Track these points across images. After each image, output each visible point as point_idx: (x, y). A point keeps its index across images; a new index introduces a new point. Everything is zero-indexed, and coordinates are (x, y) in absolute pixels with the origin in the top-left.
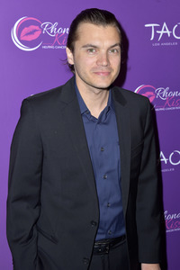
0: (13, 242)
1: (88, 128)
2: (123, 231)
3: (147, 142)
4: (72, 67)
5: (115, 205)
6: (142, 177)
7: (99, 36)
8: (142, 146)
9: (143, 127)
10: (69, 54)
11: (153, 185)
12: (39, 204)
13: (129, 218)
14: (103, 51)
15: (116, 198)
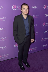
0: (14, 36)
1: (24, 20)
2: (29, 35)
3: (32, 22)
4: (21, 12)
5: (28, 31)
6: (32, 27)
7: (25, 7)
8: (32, 23)
9: (32, 20)
10: (21, 10)
11: (33, 29)
12: (17, 31)
13: (30, 33)
14: (26, 9)
15: (28, 30)
